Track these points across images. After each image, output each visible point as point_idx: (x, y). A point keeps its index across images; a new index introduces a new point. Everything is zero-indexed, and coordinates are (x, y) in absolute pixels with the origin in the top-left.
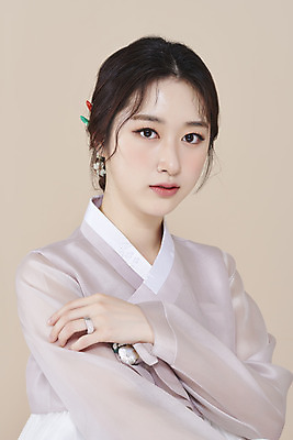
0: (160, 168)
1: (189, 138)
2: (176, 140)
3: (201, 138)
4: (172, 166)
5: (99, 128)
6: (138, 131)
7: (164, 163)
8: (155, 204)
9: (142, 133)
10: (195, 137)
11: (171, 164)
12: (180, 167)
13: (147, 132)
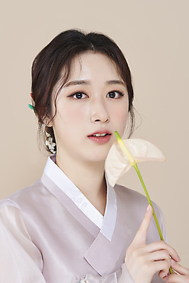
1: (112, 94)
2: (102, 97)
3: (121, 94)
6: (71, 96)
9: (75, 96)
10: (116, 94)
11: (102, 115)
12: (109, 117)
13: (79, 95)
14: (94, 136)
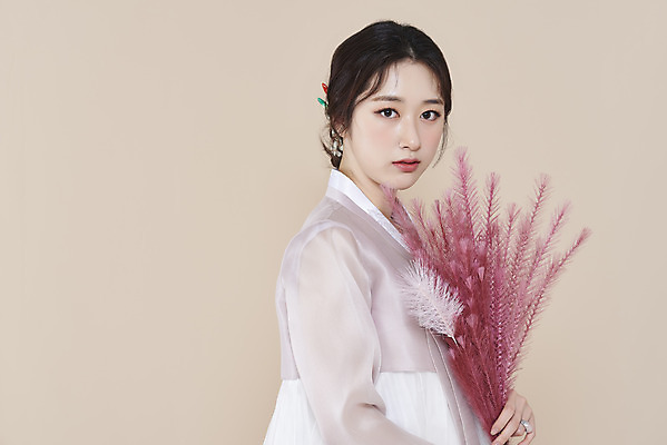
0: (402, 145)
2: (415, 118)
3: (437, 114)
4: (413, 142)
7: (405, 141)
9: (383, 114)
10: (432, 114)
12: (420, 143)
13: (388, 112)
14: (400, 162)
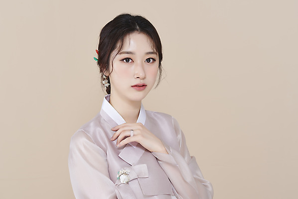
0: (136, 77)
1: (148, 60)
2: (142, 62)
3: (154, 60)
4: (141, 75)
5: (104, 62)
6: (123, 60)
7: (137, 74)
8: (136, 95)
9: (125, 61)
10: (151, 60)
11: (141, 74)
12: (145, 75)
13: (127, 60)
14: (136, 86)
